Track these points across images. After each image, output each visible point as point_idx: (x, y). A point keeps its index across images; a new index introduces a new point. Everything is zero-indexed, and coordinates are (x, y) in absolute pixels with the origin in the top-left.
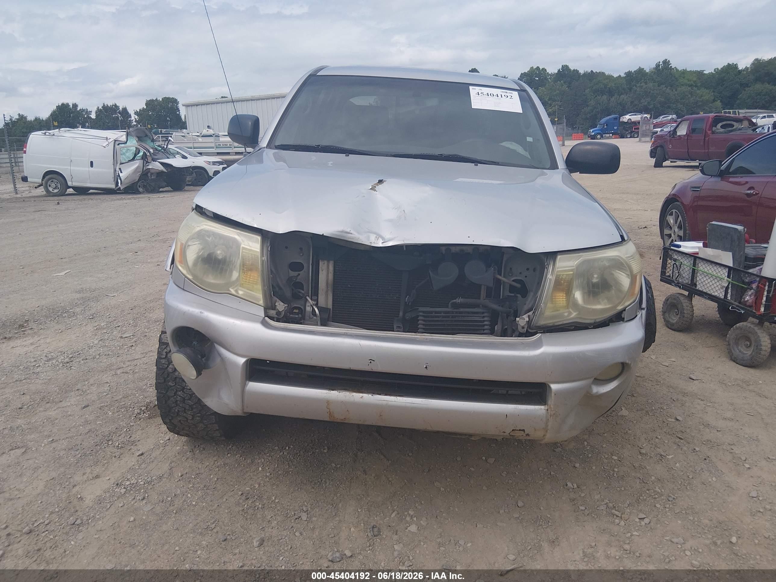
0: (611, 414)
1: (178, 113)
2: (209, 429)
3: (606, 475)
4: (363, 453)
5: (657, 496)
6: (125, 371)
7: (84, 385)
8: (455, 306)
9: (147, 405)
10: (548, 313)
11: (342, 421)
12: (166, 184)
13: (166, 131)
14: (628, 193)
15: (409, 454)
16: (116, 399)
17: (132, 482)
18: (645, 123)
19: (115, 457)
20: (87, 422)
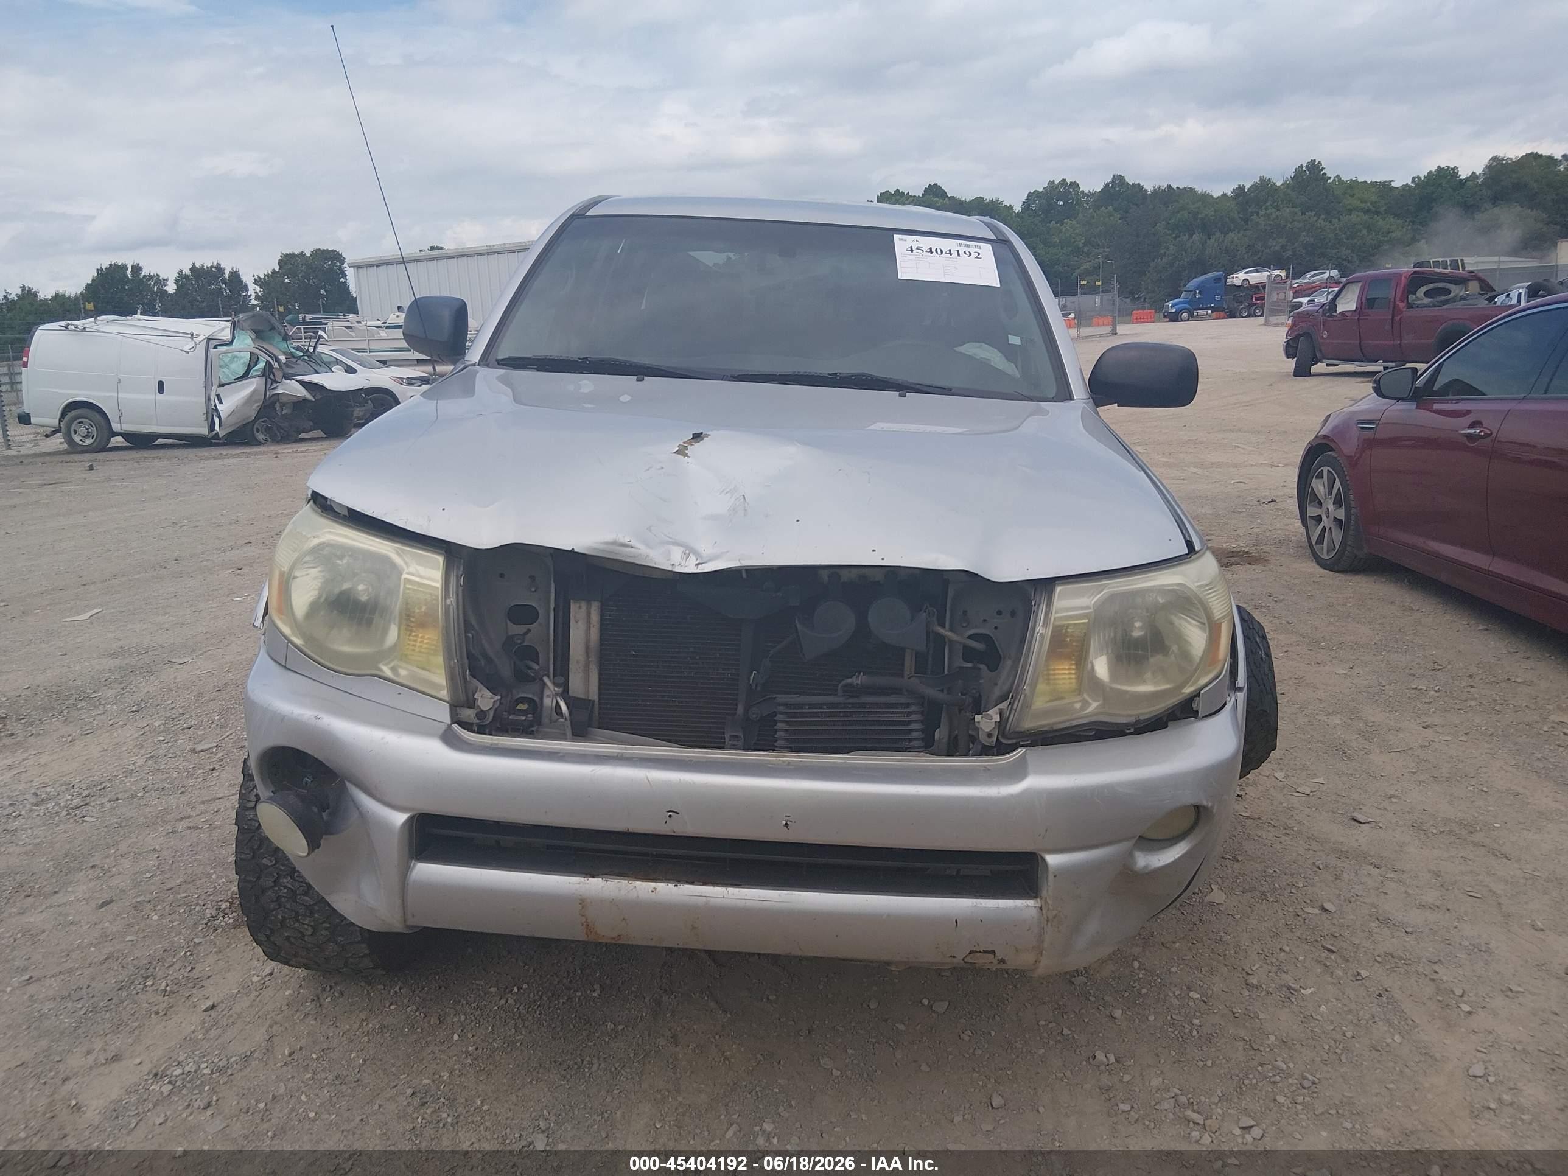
0: (1189, 899)
1: (342, 280)
2: (350, 955)
3: (1176, 1032)
4: (673, 997)
5: (1278, 1078)
6: (191, 825)
7: (107, 857)
8: (852, 691)
9: (232, 898)
10: (1040, 703)
11: (614, 942)
12: (311, 424)
13: (314, 318)
14: (1239, 430)
15: (771, 998)
16: (170, 886)
17: (187, 1069)
18: (1276, 288)
19: (157, 1013)
20: (105, 937)
